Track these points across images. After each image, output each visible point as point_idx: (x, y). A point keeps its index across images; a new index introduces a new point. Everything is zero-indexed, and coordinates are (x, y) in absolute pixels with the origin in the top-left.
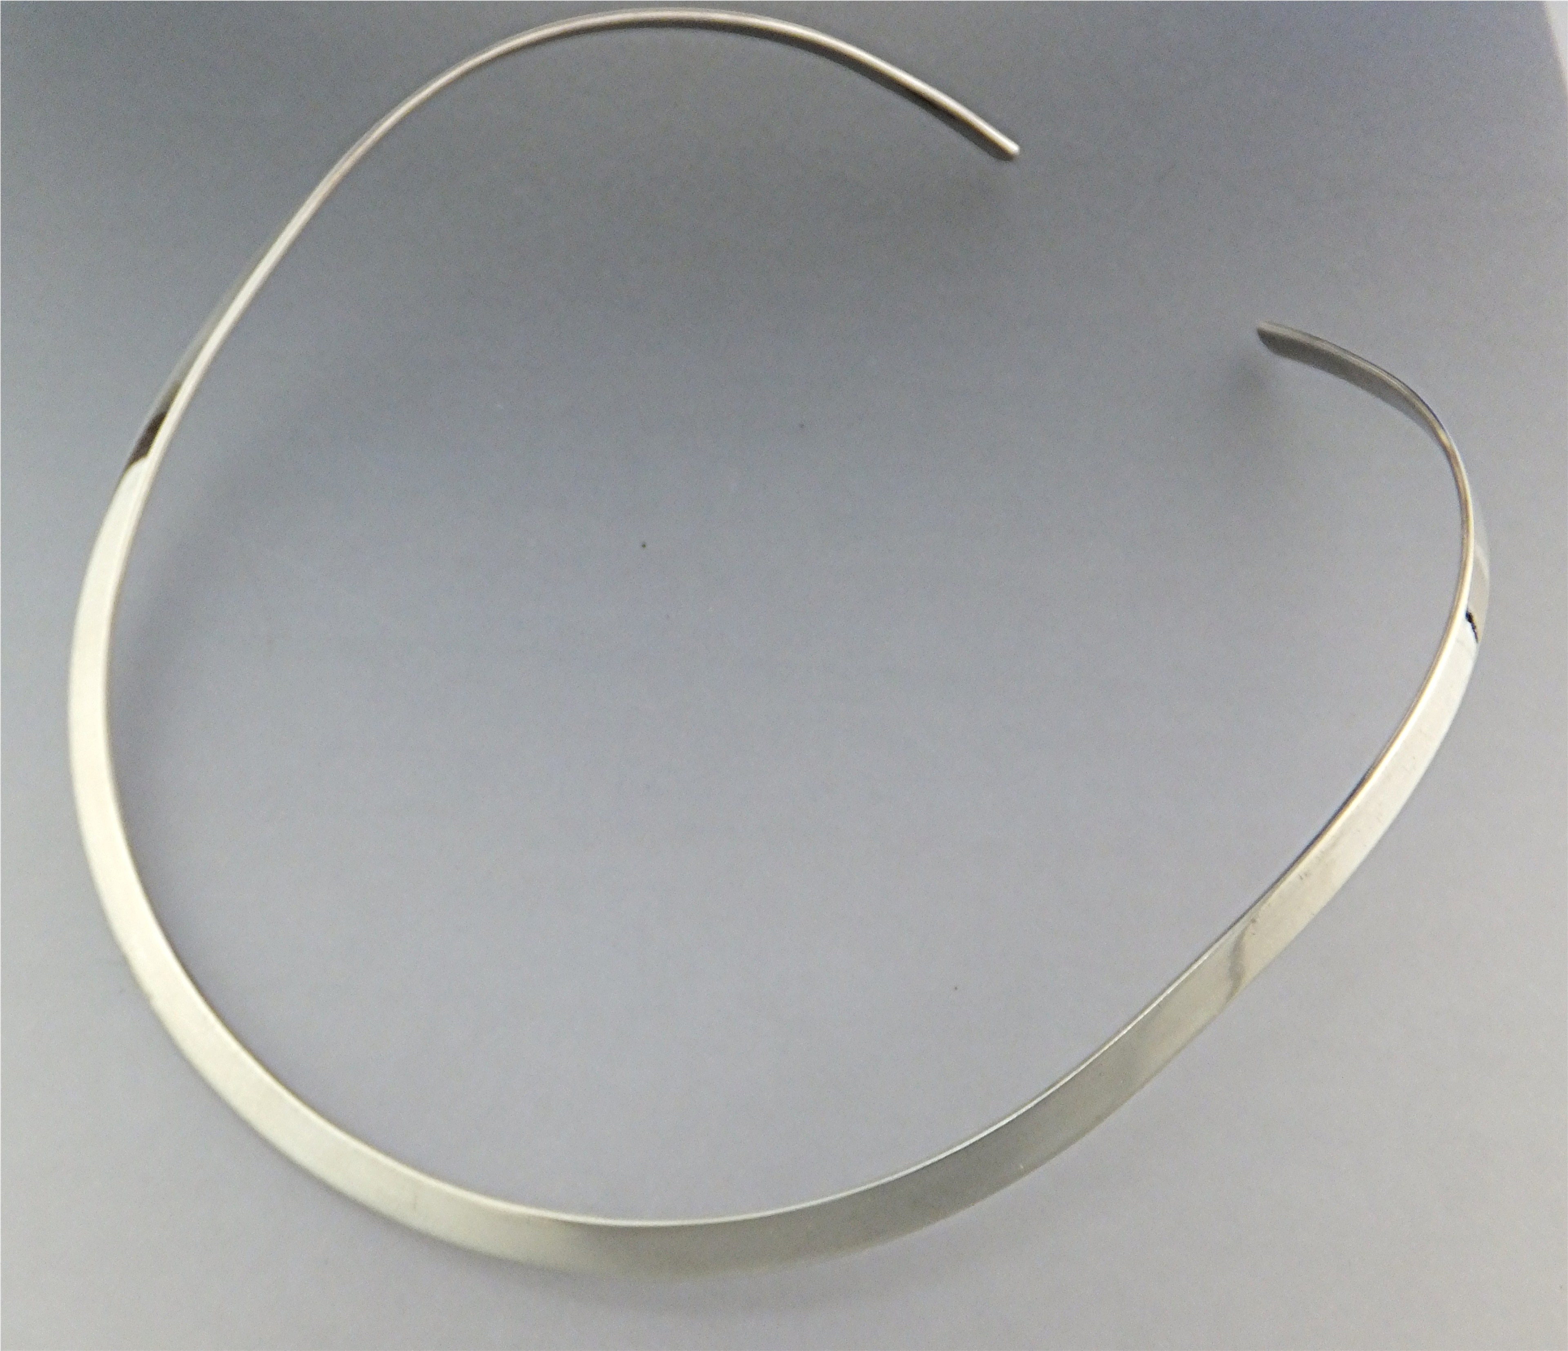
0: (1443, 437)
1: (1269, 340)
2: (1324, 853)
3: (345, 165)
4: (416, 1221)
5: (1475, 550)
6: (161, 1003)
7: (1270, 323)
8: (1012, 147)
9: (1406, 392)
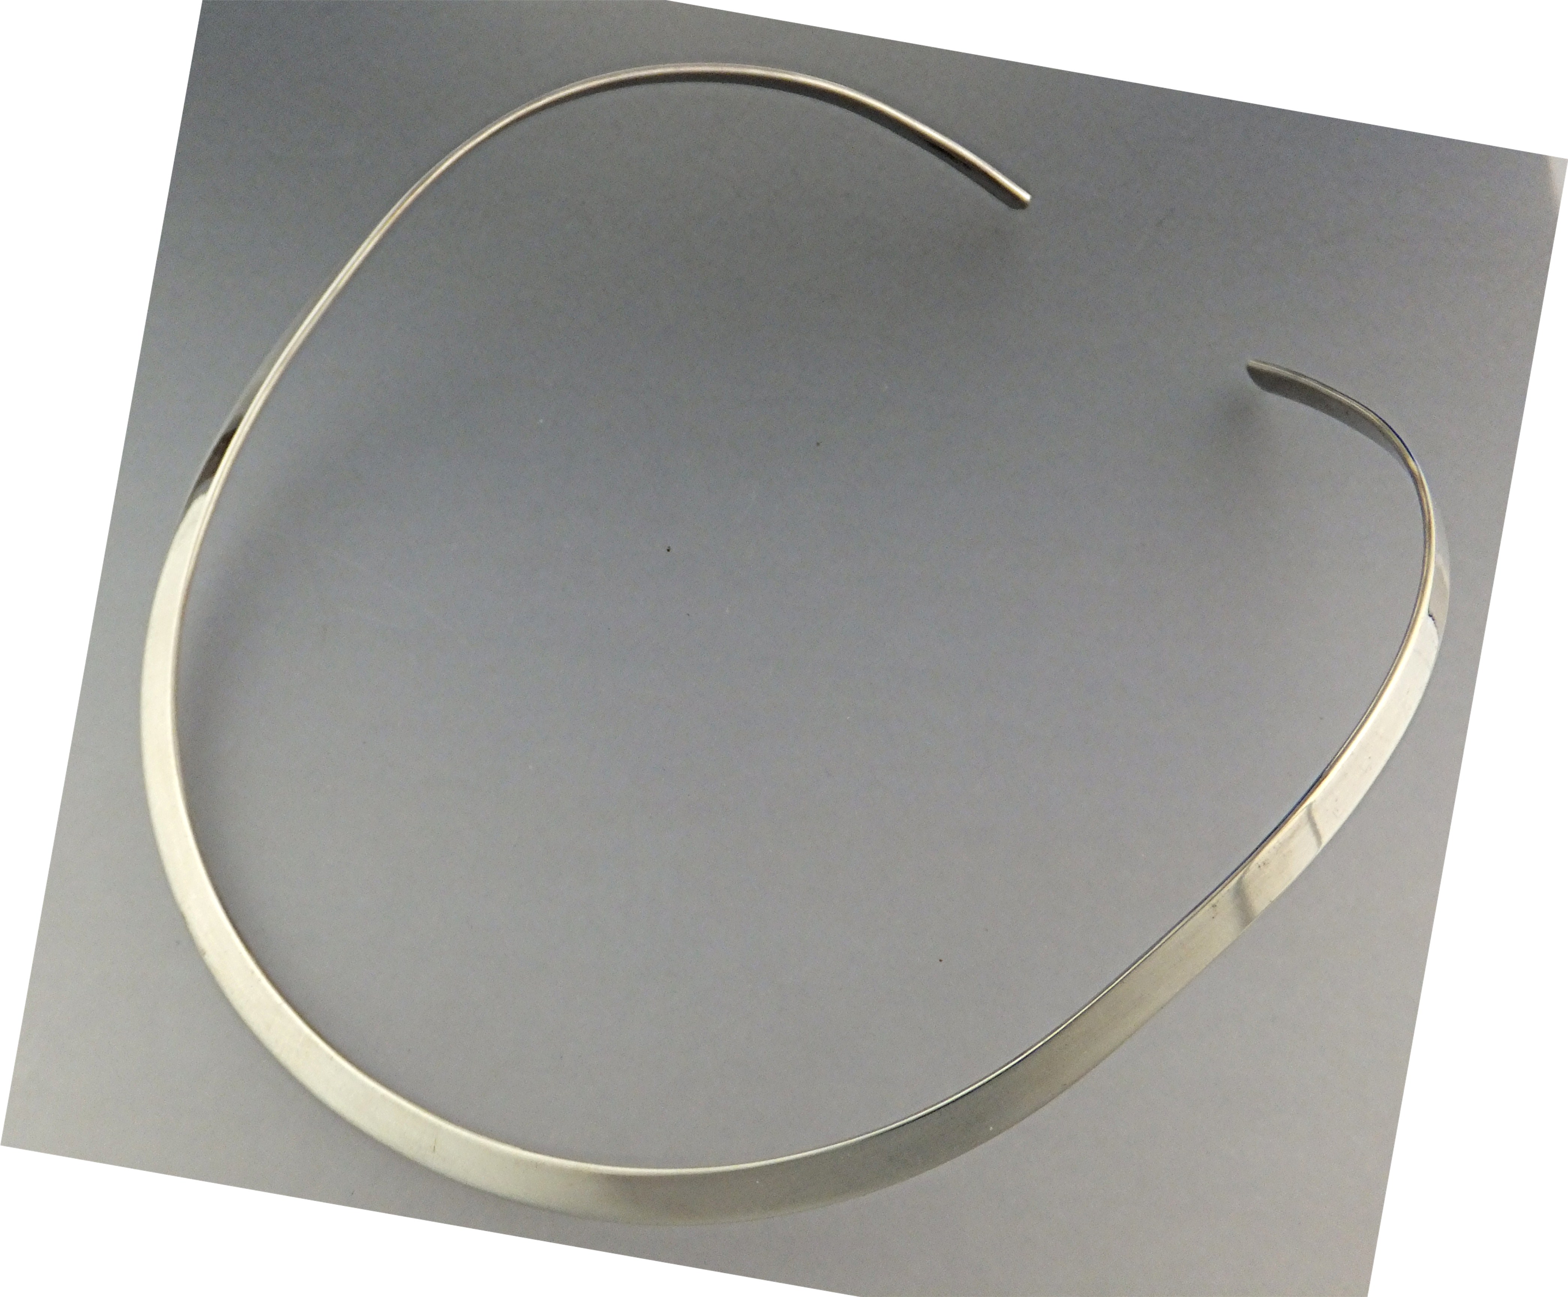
0: (1412, 464)
1: (1256, 374)
2: (1282, 844)
3: (407, 200)
4: (435, 1162)
5: (1436, 560)
6: (213, 959)
7: (1256, 360)
8: (1026, 196)
9: (1379, 423)
